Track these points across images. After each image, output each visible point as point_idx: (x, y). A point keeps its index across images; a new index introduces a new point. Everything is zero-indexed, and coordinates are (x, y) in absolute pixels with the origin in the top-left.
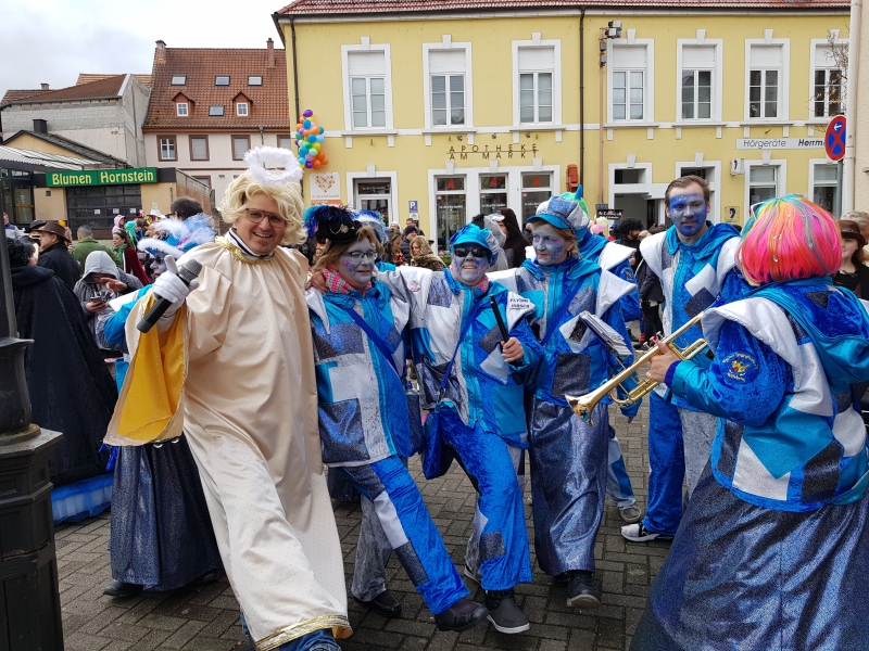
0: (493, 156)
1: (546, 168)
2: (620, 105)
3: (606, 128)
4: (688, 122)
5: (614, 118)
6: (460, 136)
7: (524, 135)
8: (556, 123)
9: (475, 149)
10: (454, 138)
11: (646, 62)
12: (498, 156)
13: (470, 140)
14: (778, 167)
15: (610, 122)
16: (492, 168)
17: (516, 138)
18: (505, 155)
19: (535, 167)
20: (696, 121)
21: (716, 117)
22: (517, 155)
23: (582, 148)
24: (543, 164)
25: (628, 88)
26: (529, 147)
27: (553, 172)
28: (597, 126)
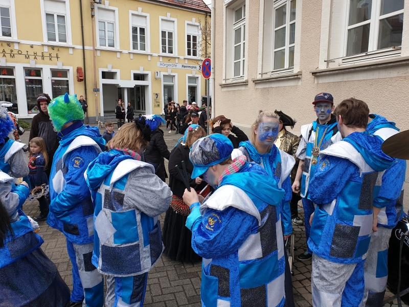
0: (32, 58)
1: (65, 68)
2: (103, 39)
3: (96, 50)
4: (135, 51)
5: (101, 45)
6: (9, 44)
7: (50, 48)
8: (69, 43)
9: (20, 52)
10: (5, 44)
11: (115, 19)
12: (35, 58)
13: (16, 47)
14: (174, 76)
15: (98, 47)
16: (32, 64)
17: (46, 49)
18: (39, 58)
19: (59, 66)
20: (139, 51)
21: (148, 50)
22: (47, 59)
23: (84, 59)
24: (63, 65)
25: (106, 30)
26: (54, 55)
27: (69, 70)
28: (91, 48)
